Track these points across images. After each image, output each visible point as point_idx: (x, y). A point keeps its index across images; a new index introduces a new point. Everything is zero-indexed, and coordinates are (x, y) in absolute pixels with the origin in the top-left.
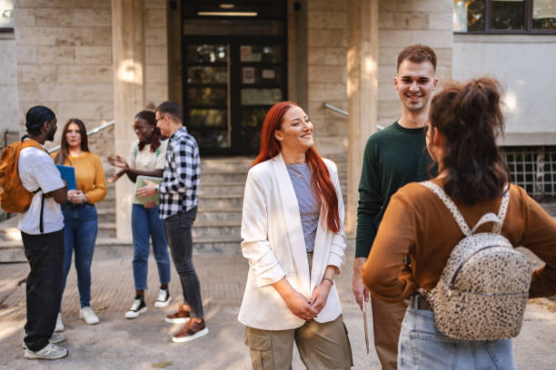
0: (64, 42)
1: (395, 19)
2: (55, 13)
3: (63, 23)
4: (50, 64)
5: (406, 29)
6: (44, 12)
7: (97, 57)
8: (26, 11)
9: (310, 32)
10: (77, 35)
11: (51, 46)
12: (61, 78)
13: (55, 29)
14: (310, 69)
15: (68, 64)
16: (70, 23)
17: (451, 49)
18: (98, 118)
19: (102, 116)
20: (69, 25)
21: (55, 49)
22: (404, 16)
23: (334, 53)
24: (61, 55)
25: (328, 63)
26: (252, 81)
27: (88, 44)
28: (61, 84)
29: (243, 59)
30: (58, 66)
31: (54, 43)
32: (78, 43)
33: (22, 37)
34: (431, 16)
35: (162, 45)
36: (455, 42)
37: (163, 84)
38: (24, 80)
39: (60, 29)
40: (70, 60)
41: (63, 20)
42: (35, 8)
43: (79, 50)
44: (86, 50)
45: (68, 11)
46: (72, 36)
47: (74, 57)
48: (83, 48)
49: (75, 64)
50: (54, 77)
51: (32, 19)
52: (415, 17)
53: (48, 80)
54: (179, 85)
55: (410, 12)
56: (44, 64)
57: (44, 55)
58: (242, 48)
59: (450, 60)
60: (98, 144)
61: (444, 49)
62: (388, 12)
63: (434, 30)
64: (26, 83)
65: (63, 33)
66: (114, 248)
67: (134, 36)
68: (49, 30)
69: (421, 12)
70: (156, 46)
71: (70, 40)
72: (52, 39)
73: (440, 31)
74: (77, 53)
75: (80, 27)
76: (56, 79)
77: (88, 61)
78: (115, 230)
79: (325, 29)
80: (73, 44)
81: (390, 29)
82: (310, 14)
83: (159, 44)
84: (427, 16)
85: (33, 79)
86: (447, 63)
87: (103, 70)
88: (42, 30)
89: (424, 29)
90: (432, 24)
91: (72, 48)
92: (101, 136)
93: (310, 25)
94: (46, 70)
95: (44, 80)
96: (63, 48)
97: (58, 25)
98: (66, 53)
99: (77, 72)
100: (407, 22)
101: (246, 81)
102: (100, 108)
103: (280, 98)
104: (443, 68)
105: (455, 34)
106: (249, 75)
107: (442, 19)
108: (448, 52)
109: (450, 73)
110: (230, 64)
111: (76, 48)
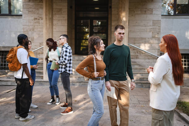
0: (36, 19)
1: (141, 11)
2: (34, 10)
3: (36, 13)
4: (32, 25)
5: (145, 14)
6: (31, 10)
8: (25, 9)
9: (112, 15)
10: (40, 16)
11: (32, 20)
12: (35, 30)
13: (34, 15)
14: (112, 27)
15: (37, 26)
16: (38, 13)
17: (160, 21)
20: (38, 14)
21: (34, 21)
22: (144, 10)
24: (35, 23)
26: (97, 31)
28: (35, 32)
29: (94, 24)
30: (34, 26)
31: (33, 19)
32: (40, 19)
33: (24, 17)
34: (153, 9)
35: (66, 20)
36: (162, 18)
38: (25, 30)
39: (35, 15)
40: (38, 24)
41: (36, 12)
42: (28, 8)
45: (38, 9)
46: (39, 17)
47: (39, 23)
48: (42, 20)
49: (39, 26)
50: (33, 30)
51: (27, 12)
52: (148, 10)
53: (31, 30)
54: (74, 32)
55: (146, 8)
56: (30, 25)
57: (31, 23)
58: (94, 21)
59: (160, 24)
61: (158, 20)
62: (139, 8)
63: (155, 14)
64: (25, 31)
65: (36, 16)
66: (41, 82)
67: (49, 16)
68: (32, 15)
69: (150, 8)
70: (64, 20)
71: (38, 18)
72: (33, 18)
73: (157, 14)
74: (40, 22)
75: (41, 14)
76: (34, 30)
78: (43, 77)
79: (118, 14)
80: (39, 19)
81: (139, 14)
82: (113, 9)
83: (65, 19)
84: (152, 9)
85: (27, 30)
86: (159, 25)
88: (30, 15)
89: (151, 14)
90: (154, 12)
91: (39, 20)
94: (31, 27)
95: (30, 30)
96: (36, 21)
97: (35, 14)
99: (40, 28)
100: (145, 12)
101: (95, 31)
103: (106, 37)
104: (157, 27)
105: (162, 15)
106: (96, 29)
107: (157, 11)
108: (159, 21)
109: (160, 28)
110: (89, 26)
111: (40, 21)
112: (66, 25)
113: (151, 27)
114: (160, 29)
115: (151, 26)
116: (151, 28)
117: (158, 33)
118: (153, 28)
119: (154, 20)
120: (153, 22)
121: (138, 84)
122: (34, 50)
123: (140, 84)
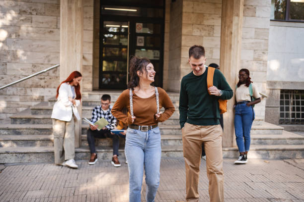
0: (25, 12)
7: (47, 23)
9: (184, 14)
10: (34, 7)
13: (19, 3)
14: (183, 38)
15: (27, 27)
17: (268, 29)
18: (46, 62)
19: (49, 61)
23: (198, 29)
24: (23, 21)
25: (194, 34)
26: (142, 45)
27: (41, 14)
28: (22, 39)
29: (138, 31)
30: (20, 27)
31: (18, 12)
32: (34, 13)
34: (257, 8)
36: (271, 25)
37: (90, 42)
39: (22, 3)
40: (29, 24)
43: (35, 18)
44: (40, 18)
46: (30, 8)
47: (32, 22)
48: (37, 16)
49: (32, 27)
50: (17, 35)
52: (248, 9)
53: (13, 36)
54: (98, 45)
55: (245, 6)
58: (137, 24)
59: (268, 36)
60: (46, 80)
61: (265, 29)
63: (259, 17)
65: (25, 6)
68: (14, 3)
69: (252, 6)
70: (86, 18)
71: (29, 11)
72: (16, 9)
73: (263, 17)
74: (33, 19)
75: (36, 3)
76: (19, 36)
77: (41, 25)
79: (193, 13)
80: (31, 13)
83: (88, 17)
84: (255, 8)
86: (266, 38)
87: (51, 32)
88: (10, 2)
89: (252, 16)
90: (258, 13)
91: (30, 16)
92: (48, 75)
93: (184, 10)
95: (10, 36)
96: (24, 16)
98: (25, 19)
101: (138, 45)
102: (47, 57)
103: (159, 56)
104: (263, 40)
105: (271, 20)
106: (141, 41)
107: (264, 11)
108: (266, 31)
109: (268, 43)
110: (129, 33)
111: (33, 16)
112: (92, 28)
113: (253, 41)
114: (267, 45)
115: (251, 38)
116: (253, 43)
117: (263, 53)
118: (256, 43)
119: (257, 28)
120: (256, 31)
121: (261, 152)
122: (20, 78)
123: (264, 152)
